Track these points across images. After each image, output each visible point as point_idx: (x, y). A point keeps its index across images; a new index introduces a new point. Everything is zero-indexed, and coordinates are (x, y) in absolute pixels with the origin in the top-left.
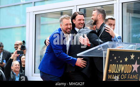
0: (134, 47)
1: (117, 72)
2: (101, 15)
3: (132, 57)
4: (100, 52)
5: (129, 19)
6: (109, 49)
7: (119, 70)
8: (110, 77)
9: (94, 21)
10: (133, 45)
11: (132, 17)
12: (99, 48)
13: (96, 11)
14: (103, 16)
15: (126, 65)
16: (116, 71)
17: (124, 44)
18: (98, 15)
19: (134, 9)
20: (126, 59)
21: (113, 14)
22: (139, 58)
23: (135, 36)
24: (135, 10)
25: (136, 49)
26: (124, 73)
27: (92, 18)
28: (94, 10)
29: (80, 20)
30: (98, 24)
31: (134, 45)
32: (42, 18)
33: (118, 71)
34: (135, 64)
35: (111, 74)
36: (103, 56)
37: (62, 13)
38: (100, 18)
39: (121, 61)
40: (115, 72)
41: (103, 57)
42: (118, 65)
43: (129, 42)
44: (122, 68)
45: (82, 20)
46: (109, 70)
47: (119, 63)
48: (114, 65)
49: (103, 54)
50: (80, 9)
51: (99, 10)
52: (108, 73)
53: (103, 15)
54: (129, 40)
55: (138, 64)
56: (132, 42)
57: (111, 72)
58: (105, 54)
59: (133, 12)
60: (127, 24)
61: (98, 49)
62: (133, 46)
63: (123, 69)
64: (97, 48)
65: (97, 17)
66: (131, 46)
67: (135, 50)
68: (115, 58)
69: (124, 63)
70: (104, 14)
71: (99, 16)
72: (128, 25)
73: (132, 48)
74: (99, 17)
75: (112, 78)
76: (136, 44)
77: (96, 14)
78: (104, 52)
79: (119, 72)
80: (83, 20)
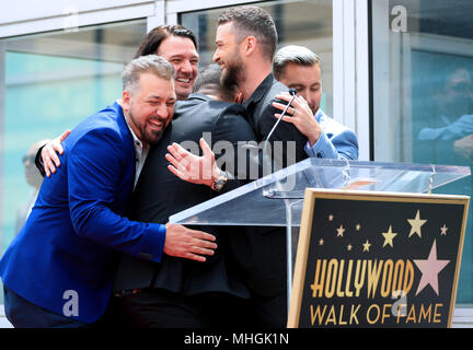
0: (422, 183)
1: (350, 294)
2: (254, 39)
3: (416, 224)
4: (274, 205)
5: (401, 60)
6: (315, 193)
7: (358, 287)
8: (317, 316)
9: (224, 72)
10: (417, 173)
11: (413, 50)
12: (266, 187)
13: (229, 25)
14: (263, 42)
15: (390, 262)
16: (343, 289)
17: (377, 169)
18: (239, 43)
19: (422, 12)
20: (389, 237)
21: (330, 34)
22: (444, 230)
23: (428, 132)
24: (426, 16)
25: (434, 191)
26: (380, 300)
27: (215, 57)
28: (222, 22)
29: (178, 59)
30: (244, 80)
31: (426, 173)
32: (9, 56)
33: (352, 288)
34: (426, 258)
35: (323, 301)
36: (285, 221)
37: (99, 35)
38: (251, 53)
39: (367, 246)
40: (340, 294)
41: (285, 229)
42: (351, 262)
43: (402, 160)
44: (371, 275)
45: (187, 62)
46: (312, 287)
47: (358, 254)
48: (334, 261)
49: (285, 215)
50: (179, 14)
51: (242, 21)
52: (308, 299)
53: (263, 38)
54: (402, 153)
55: (439, 257)
56: (414, 161)
57: (320, 295)
58: (297, 216)
59: (417, 25)
60: (390, 79)
61: (265, 193)
62: (418, 177)
63: (373, 280)
64: (260, 190)
65: (237, 50)
66: (411, 175)
67: (428, 195)
68: (341, 231)
69: (379, 253)
70: (266, 35)
71: (244, 46)
72: (396, 83)
73: (414, 185)
74: (244, 52)
75: (328, 320)
76: (433, 167)
77: (232, 39)
78: (289, 207)
79: (357, 294)
80: (193, 61)
